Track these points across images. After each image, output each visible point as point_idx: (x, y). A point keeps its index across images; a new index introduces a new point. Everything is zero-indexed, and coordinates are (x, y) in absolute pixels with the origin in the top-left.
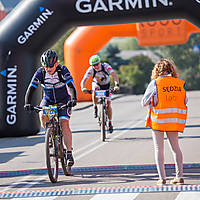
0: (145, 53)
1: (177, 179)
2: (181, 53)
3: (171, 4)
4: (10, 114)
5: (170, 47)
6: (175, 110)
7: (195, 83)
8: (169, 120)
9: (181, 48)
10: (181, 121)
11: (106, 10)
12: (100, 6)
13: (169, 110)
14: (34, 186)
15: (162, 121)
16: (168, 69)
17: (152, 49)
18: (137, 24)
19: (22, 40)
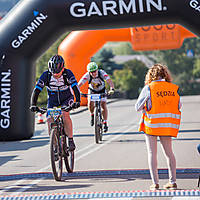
0: (139, 58)
1: (170, 184)
2: (175, 58)
3: (165, 8)
4: (4, 118)
5: (164, 52)
6: (169, 115)
7: (189, 88)
8: (162, 125)
9: (175, 54)
10: (174, 126)
11: (100, 14)
12: (94, 10)
13: (162, 115)
14: (28, 190)
15: (155, 126)
16: (162, 74)
17: (146, 54)
18: (131, 29)
19: (16, 44)
